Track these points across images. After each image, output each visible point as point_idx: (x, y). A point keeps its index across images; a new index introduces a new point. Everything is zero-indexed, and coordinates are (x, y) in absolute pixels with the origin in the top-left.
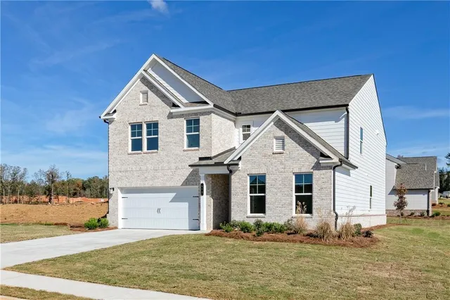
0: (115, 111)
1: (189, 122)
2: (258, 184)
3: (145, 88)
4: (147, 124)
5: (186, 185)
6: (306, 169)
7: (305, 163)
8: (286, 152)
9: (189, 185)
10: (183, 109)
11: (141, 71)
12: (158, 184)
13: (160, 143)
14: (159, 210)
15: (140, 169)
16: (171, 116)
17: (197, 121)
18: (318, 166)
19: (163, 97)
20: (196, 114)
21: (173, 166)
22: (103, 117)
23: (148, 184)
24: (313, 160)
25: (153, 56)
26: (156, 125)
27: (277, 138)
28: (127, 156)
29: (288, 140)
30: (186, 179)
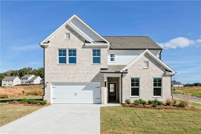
0: (49, 42)
1: (94, 51)
2: (135, 82)
3: (68, 31)
4: (69, 50)
5: (93, 81)
6: (159, 76)
7: (159, 73)
8: (150, 68)
9: (95, 81)
10: (92, 44)
11: (67, 22)
12: (77, 81)
13: (77, 60)
14: (75, 94)
15: (65, 73)
16: (84, 47)
17: (99, 51)
18: (164, 75)
19: (80, 37)
20: (99, 47)
21: (86, 72)
22: (41, 44)
23: (70, 81)
24: (162, 72)
25: (75, 16)
26: (75, 51)
27: (145, 62)
28: (57, 66)
29: (150, 63)
30: (93, 79)
